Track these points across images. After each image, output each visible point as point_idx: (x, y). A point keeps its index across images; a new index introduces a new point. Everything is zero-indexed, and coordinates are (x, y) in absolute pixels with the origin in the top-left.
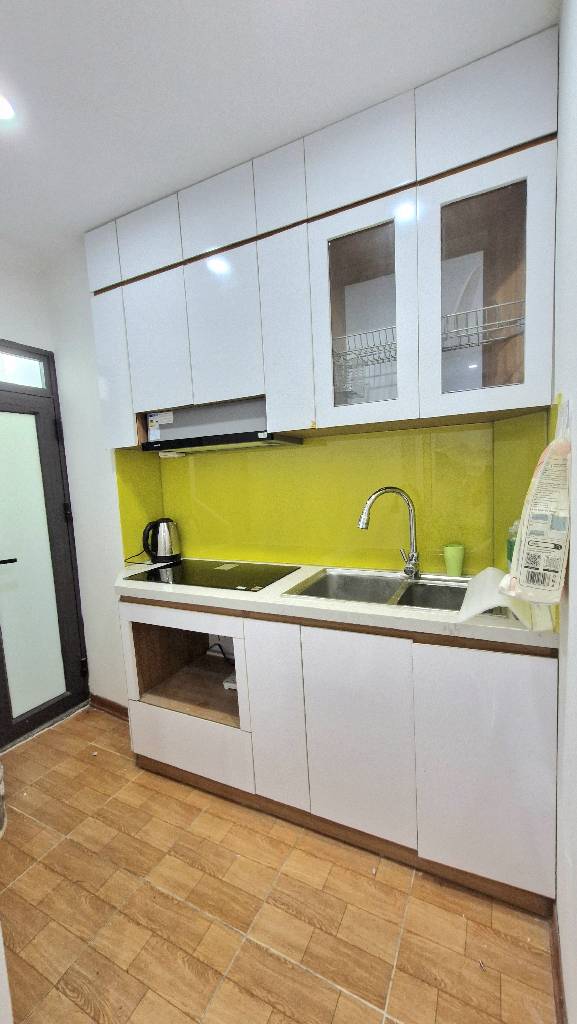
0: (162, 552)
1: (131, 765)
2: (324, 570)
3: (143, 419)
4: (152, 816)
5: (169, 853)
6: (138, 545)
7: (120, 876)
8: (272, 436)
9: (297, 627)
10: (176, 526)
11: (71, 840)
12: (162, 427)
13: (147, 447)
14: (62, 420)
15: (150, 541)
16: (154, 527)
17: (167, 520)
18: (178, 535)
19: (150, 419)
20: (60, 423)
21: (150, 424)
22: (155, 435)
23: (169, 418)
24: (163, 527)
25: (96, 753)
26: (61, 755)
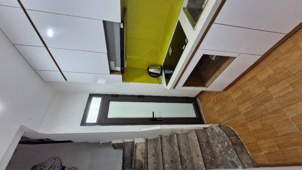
0: (159, 72)
1: (225, 92)
2: (184, 9)
3: (112, 72)
4: (249, 90)
5: (267, 89)
6: (155, 79)
7: (267, 105)
8: (122, 21)
9: (213, 24)
10: (151, 66)
11: (244, 113)
12: (116, 66)
13: (122, 72)
14: (112, 94)
15: (154, 75)
16: (150, 73)
17: (148, 68)
18: (154, 66)
19: (112, 69)
20: (112, 95)
21: (114, 69)
22: (118, 69)
23: (112, 63)
24: (150, 70)
25: (215, 100)
26: (212, 108)
